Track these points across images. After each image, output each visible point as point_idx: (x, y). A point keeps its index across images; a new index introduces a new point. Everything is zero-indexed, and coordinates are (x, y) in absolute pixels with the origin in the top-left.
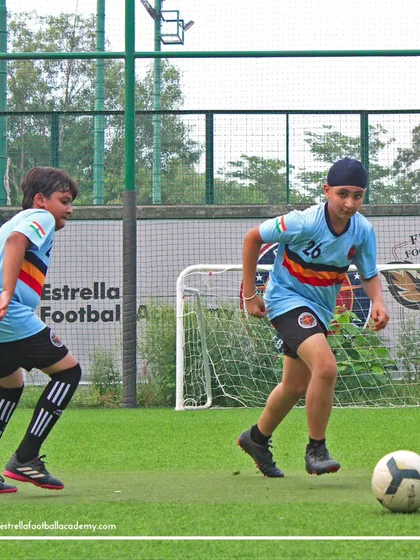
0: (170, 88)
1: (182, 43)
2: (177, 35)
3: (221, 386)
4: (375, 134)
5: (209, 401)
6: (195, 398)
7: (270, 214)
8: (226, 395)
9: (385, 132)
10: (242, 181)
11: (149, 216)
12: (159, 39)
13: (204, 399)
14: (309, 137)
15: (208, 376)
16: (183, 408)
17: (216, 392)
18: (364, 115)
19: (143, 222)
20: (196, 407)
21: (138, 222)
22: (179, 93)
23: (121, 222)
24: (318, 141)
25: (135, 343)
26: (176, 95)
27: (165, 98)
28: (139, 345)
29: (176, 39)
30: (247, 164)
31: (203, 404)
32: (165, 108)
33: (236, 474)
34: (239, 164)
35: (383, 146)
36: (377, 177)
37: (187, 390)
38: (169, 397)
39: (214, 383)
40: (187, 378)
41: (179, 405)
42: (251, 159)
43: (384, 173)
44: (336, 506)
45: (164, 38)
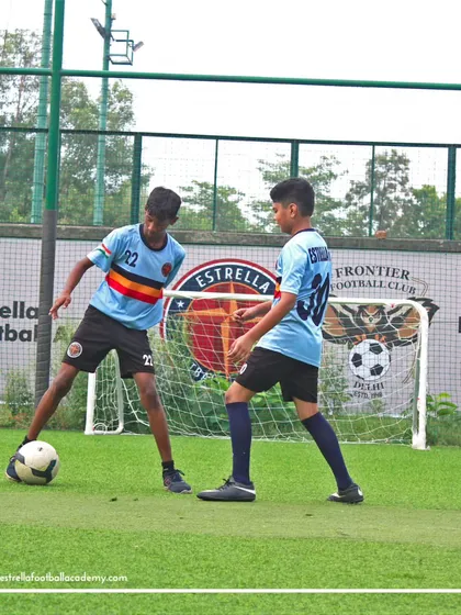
0: (122, 109)
1: (130, 64)
2: (126, 56)
3: (134, 412)
4: (328, 165)
5: (121, 427)
6: (107, 424)
7: (194, 240)
8: (139, 421)
9: (338, 163)
10: (192, 207)
11: (73, 236)
12: (107, 59)
13: (116, 423)
14: (262, 166)
15: (120, 401)
16: (92, 432)
17: (128, 417)
18: (295, 143)
19: (62, 242)
20: (106, 432)
21: (57, 242)
22: (131, 114)
23: (40, 242)
24: (271, 170)
25: (48, 365)
26: (128, 117)
27: (117, 119)
28: (53, 367)
29: (124, 59)
30: (197, 190)
31: (115, 429)
32: (116, 128)
33: (113, 500)
34: (190, 189)
35: (335, 177)
36: (328, 209)
37: (98, 414)
38: (81, 420)
39: (127, 409)
40: (98, 403)
41: (89, 429)
42: (201, 185)
43: (337, 205)
44: (198, 537)
45: (113, 58)
